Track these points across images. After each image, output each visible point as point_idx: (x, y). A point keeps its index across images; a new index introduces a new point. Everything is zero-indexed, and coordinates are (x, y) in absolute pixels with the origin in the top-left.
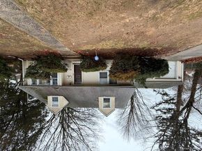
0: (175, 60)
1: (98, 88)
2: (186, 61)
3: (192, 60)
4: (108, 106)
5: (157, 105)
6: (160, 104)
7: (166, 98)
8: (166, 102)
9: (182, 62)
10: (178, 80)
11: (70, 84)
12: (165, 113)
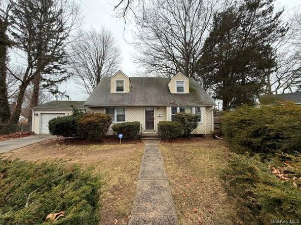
0: (41, 135)
1: (126, 104)
2: (28, 135)
3: (23, 135)
4: (118, 82)
5: (65, 79)
6: (60, 81)
7: (54, 88)
8: (53, 83)
9: (33, 134)
10: (39, 113)
11: (158, 108)
12: (55, 67)
